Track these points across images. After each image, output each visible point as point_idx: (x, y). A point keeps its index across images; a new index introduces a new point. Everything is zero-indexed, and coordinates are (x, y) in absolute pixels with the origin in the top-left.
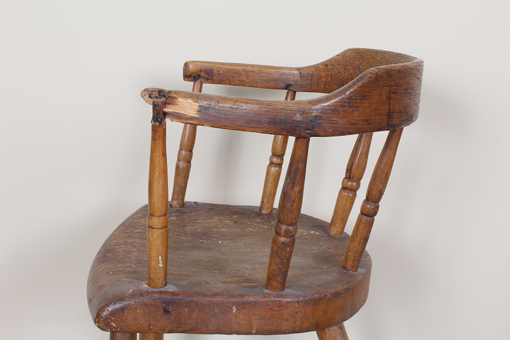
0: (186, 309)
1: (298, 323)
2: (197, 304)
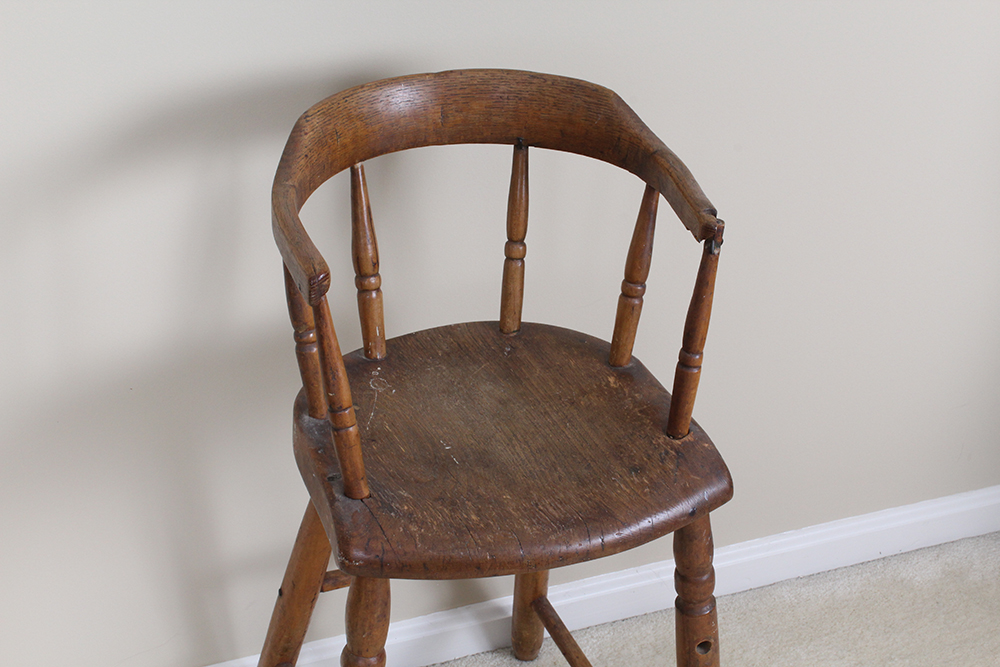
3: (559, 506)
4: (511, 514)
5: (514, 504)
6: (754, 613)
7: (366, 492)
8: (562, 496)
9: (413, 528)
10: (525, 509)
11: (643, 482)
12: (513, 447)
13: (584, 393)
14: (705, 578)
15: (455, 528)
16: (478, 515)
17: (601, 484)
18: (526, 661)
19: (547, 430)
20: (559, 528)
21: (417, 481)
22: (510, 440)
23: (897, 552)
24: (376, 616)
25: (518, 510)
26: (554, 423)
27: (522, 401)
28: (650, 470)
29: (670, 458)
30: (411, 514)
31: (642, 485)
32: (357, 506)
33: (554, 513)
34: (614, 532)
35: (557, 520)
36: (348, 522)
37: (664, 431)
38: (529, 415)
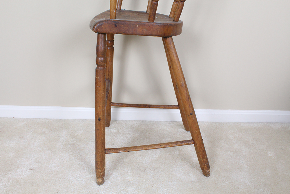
0: (122, 26)
1: (158, 32)
2: (126, 24)
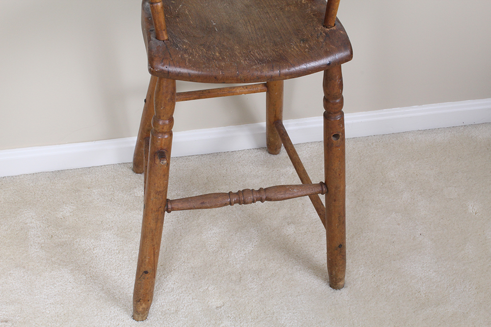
3: (261, 53)
4: (236, 55)
5: (239, 51)
6: (392, 144)
7: (166, 38)
8: (264, 49)
9: (186, 56)
10: (244, 53)
11: (305, 46)
12: (247, 26)
13: (288, 5)
14: (338, 101)
15: (207, 58)
16: (219, 53)
17: (285, 45)
18: (273, 154)
19: (266, 20)
20: (258, 63)
21: (194, 36)
22: (246, 23)
23: (473, 123)
24: (167, 99)
25: (240, 53)
26: (270, 17)
27: (257, 6)
28: (310, 41)
29: (322, 37)
30: (187, 50)
31: (305, 48)
32: (160, 43)
33: (258, 56)
34: (286, 68)
35: (258, 59)
36: (154, 50)
37: (322, 24)
38: (259, 13)
